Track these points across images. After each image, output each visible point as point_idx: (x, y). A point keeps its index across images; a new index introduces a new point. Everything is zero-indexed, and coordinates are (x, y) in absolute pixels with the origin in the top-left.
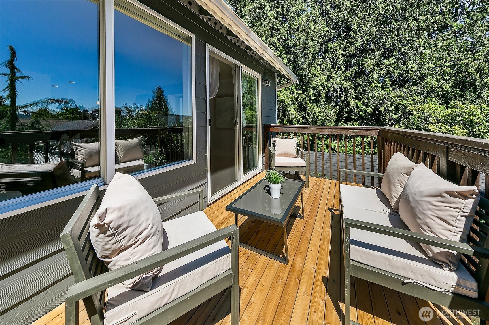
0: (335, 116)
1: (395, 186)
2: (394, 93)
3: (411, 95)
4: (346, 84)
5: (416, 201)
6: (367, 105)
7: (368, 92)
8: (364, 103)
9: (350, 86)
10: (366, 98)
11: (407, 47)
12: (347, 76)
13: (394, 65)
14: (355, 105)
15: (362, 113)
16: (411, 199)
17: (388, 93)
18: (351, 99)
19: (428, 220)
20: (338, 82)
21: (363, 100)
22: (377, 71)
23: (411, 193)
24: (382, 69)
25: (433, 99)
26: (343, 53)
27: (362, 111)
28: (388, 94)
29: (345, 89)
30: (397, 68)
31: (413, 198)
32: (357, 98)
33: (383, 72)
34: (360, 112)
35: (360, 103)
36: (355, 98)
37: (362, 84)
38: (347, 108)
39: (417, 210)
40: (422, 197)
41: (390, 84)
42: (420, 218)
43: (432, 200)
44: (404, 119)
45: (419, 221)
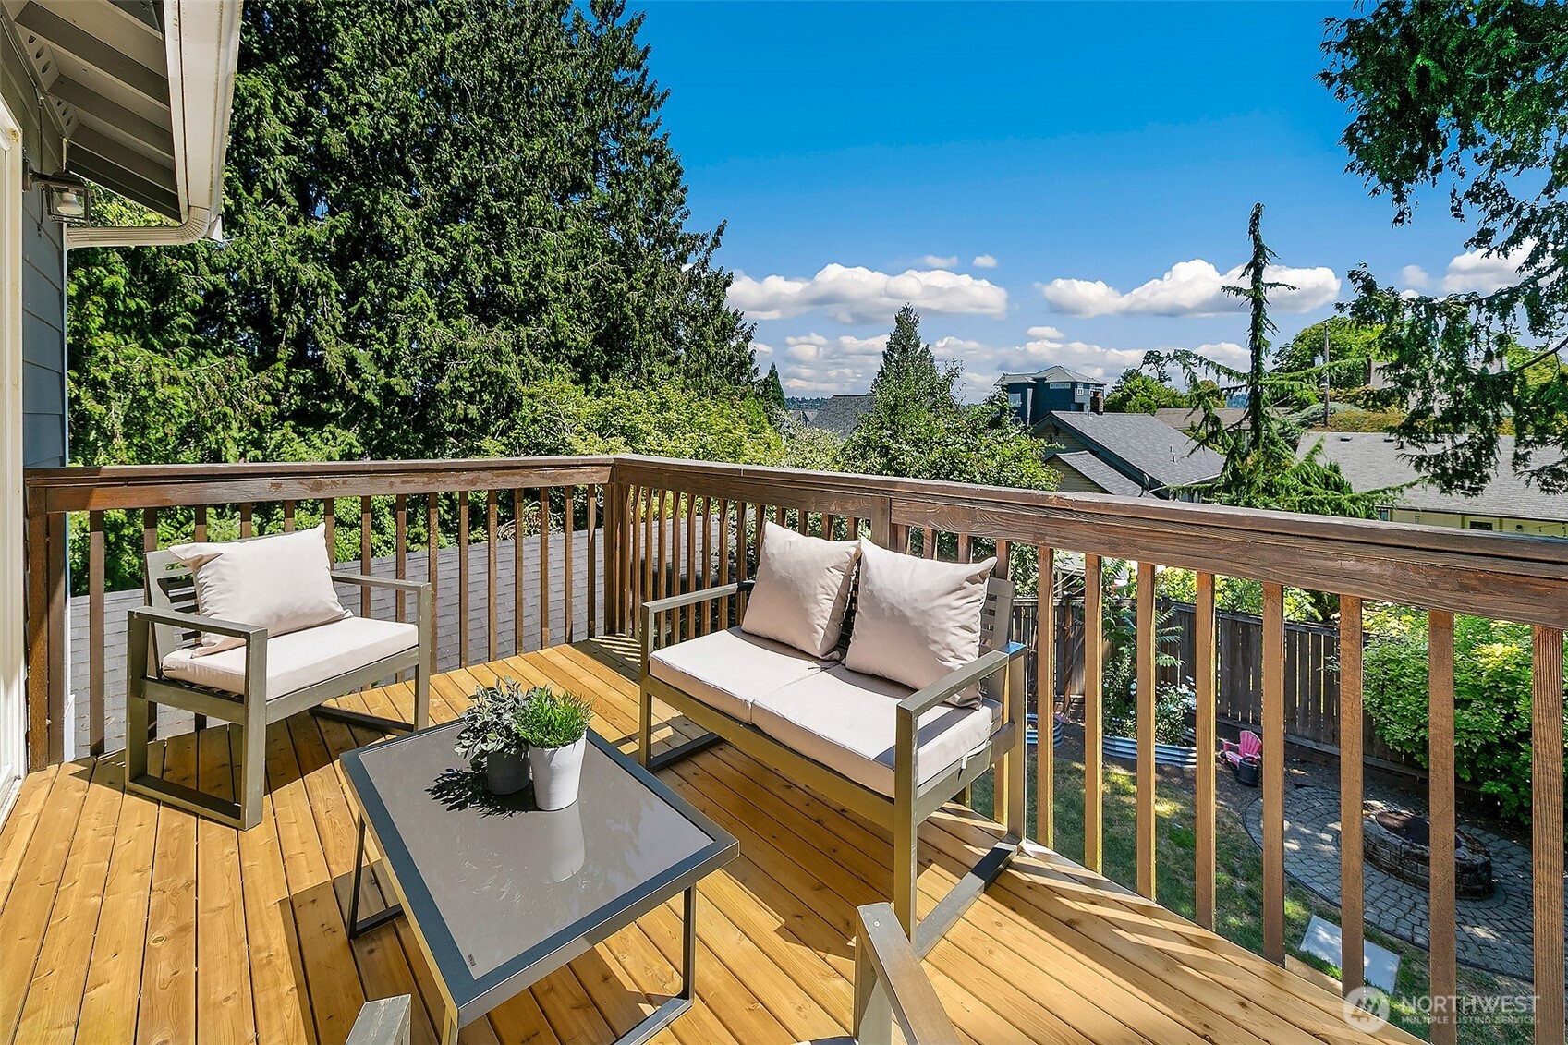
0: (268, 403)
1: (817, 602)
2: (476, 338)
3: (518, 349)
4: (310, 273)
5: (924, 613)
6: (389, 367)
7: (394, 320)
8: (378, 358)
9: (326, 286)
10: (386, 340)
11: (505, 206)
12: (310, 238)
13: (477, 247)
14: (342, 364)
15: (369, 396)
16: (909, 613)
17: (462, 336)
18: (327, 338)
19: (951, 639)
20: (271, 255)
21: (377, 346)
22: (424, 254)
23: (905, 600)
24: (441, 251)
25: (561, 367)
26: (290, 137)
27: (369, 387)
28: (461, 339)
29: (304, 292)
30: (484, 259)
31: (914, 608)
32: (350, 336)
33: (442, 263)
34: (362, 390)
35: (363, 357)
36: (341, 337)
37: (373, 286)
38: (302, 371)
39: (929, 629)
40: (932, 600)
41: (465, 307)
42: (936, 642)
43: (951, 599)
44: (497, 419)
45: (933, 648)
